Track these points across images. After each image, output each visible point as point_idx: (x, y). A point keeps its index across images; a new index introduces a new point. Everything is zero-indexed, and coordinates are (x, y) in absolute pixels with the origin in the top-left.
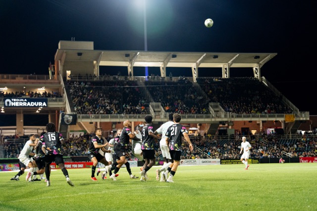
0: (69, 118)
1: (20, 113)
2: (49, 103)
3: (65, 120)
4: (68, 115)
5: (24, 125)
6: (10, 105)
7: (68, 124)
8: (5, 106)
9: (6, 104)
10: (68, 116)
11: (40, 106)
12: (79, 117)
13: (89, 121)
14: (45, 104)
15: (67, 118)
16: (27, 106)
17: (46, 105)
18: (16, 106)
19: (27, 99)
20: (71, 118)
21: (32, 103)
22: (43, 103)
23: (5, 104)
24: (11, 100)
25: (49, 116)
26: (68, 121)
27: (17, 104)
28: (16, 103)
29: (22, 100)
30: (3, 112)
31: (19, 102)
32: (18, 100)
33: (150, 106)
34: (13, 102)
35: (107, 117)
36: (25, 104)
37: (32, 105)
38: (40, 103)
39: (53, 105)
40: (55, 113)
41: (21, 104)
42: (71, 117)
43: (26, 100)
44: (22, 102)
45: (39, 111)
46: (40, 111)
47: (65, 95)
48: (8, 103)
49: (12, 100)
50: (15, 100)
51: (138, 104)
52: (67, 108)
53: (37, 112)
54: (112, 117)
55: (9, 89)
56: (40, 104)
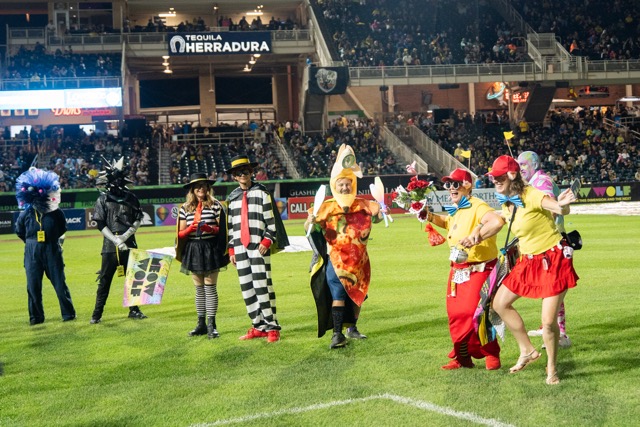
0: (329, 78)
1: (206, 74)
2: (276, 44)
3: (320, 82)
4: (327, 68)
5: (218, 103)
6: (182, 51)
7: (327, 91)
8: (170, 53)
9: (174, 49)
10: (325, 72)
11: (255, 52)
12: (354, 74)
13: (379, 82)
14: (265, 46)
15: (324, 78)
16: (222, 53)
17: (268, 49)
18: (196, 53)
19: (221, 34)
20: (333, 77)
21: (234, 44)
22: (260, 45)
23: (170, 49)
24: (185, 39)
25: (273, 79)
26: (326, 85)
27: (198, 48)
28: (197, 46)
29: (211, 37)
30: (168, 71)
31: (203, 41)
32: (202, 38)
33: (529, 41)
34: (190, 42)
35: (425, 73)
36: (217, 47)
37: (234, 50)
38: (253, 43)
39: (284, 47)
40: (286, 71)
41: (208, 48)
42: (335, 73)
43: (219, 37)
44: (212, 42)
45: (250, 66)
46: (253, 67)
47: (314, 22)
48: (178, 45)
49: (188, 36)
50: (193, 37)
51: (497, 38)
52: (320, 52)
53: (247, 69)
54: (437, 73)
55: (179, 16)
56: (254, 46)
